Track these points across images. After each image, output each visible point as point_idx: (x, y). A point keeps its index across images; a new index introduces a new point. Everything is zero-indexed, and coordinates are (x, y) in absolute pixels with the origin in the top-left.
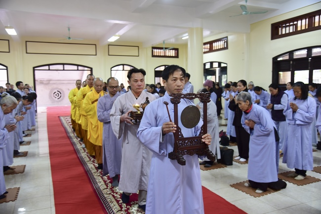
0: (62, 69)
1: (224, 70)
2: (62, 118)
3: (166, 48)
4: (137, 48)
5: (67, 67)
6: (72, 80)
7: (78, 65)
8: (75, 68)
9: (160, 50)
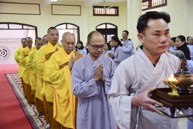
0: (7, 28)
2: (8, 75)
3: (106, 7)
4: (79, 7)
5: (11, 26)
6: (17, 39)
7: (23, 25)
8: (20, 27)
9: (101, 9)
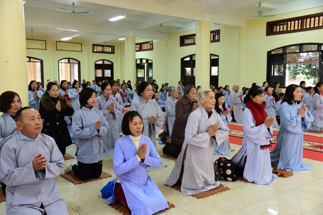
1: (150, 65)
3: (104, 46)
4: (80, 44)
7: (30, 58)
9: (99, 47)
